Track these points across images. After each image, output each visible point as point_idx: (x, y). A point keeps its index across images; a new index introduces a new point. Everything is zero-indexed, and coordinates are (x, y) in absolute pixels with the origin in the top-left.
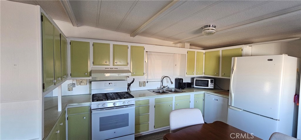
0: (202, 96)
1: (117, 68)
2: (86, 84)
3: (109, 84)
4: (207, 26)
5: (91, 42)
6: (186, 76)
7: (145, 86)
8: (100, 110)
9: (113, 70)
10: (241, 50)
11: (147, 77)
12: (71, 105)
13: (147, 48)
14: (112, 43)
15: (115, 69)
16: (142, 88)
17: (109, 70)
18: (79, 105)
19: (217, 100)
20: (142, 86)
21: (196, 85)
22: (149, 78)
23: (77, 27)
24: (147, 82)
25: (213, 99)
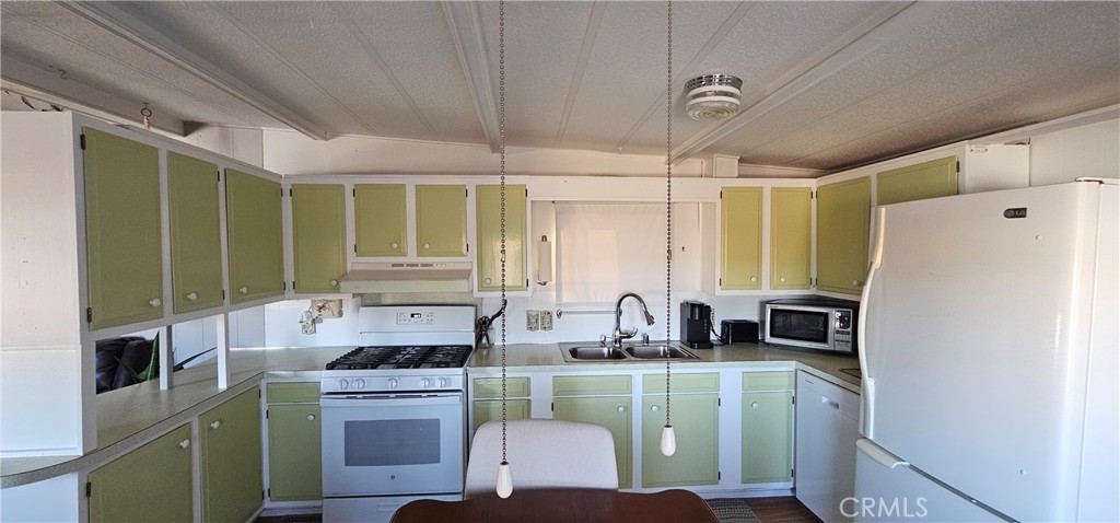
0: (787, 382)
1: (431, 265)
2: (336, 313)
3: (412, 316)
4: (698, 82)
5: (349, 184)
6: (719, 292)
7: (550, 328)
8: (345, 396)
9: (419, 271)
10: (952, 166)
11: (559, 297)
12: (273, 375)
13: (540, 188)
14: (410, 183)
15: (408, 265)
16: (541, 338)
17: (402, 271)
18: (296, 376)
19: (837, 406)
20: (536, 328)
21: (772, 335)
22: (564, 301)
23: (326, 139)
24: (559, 315)
25: (825, 400)
